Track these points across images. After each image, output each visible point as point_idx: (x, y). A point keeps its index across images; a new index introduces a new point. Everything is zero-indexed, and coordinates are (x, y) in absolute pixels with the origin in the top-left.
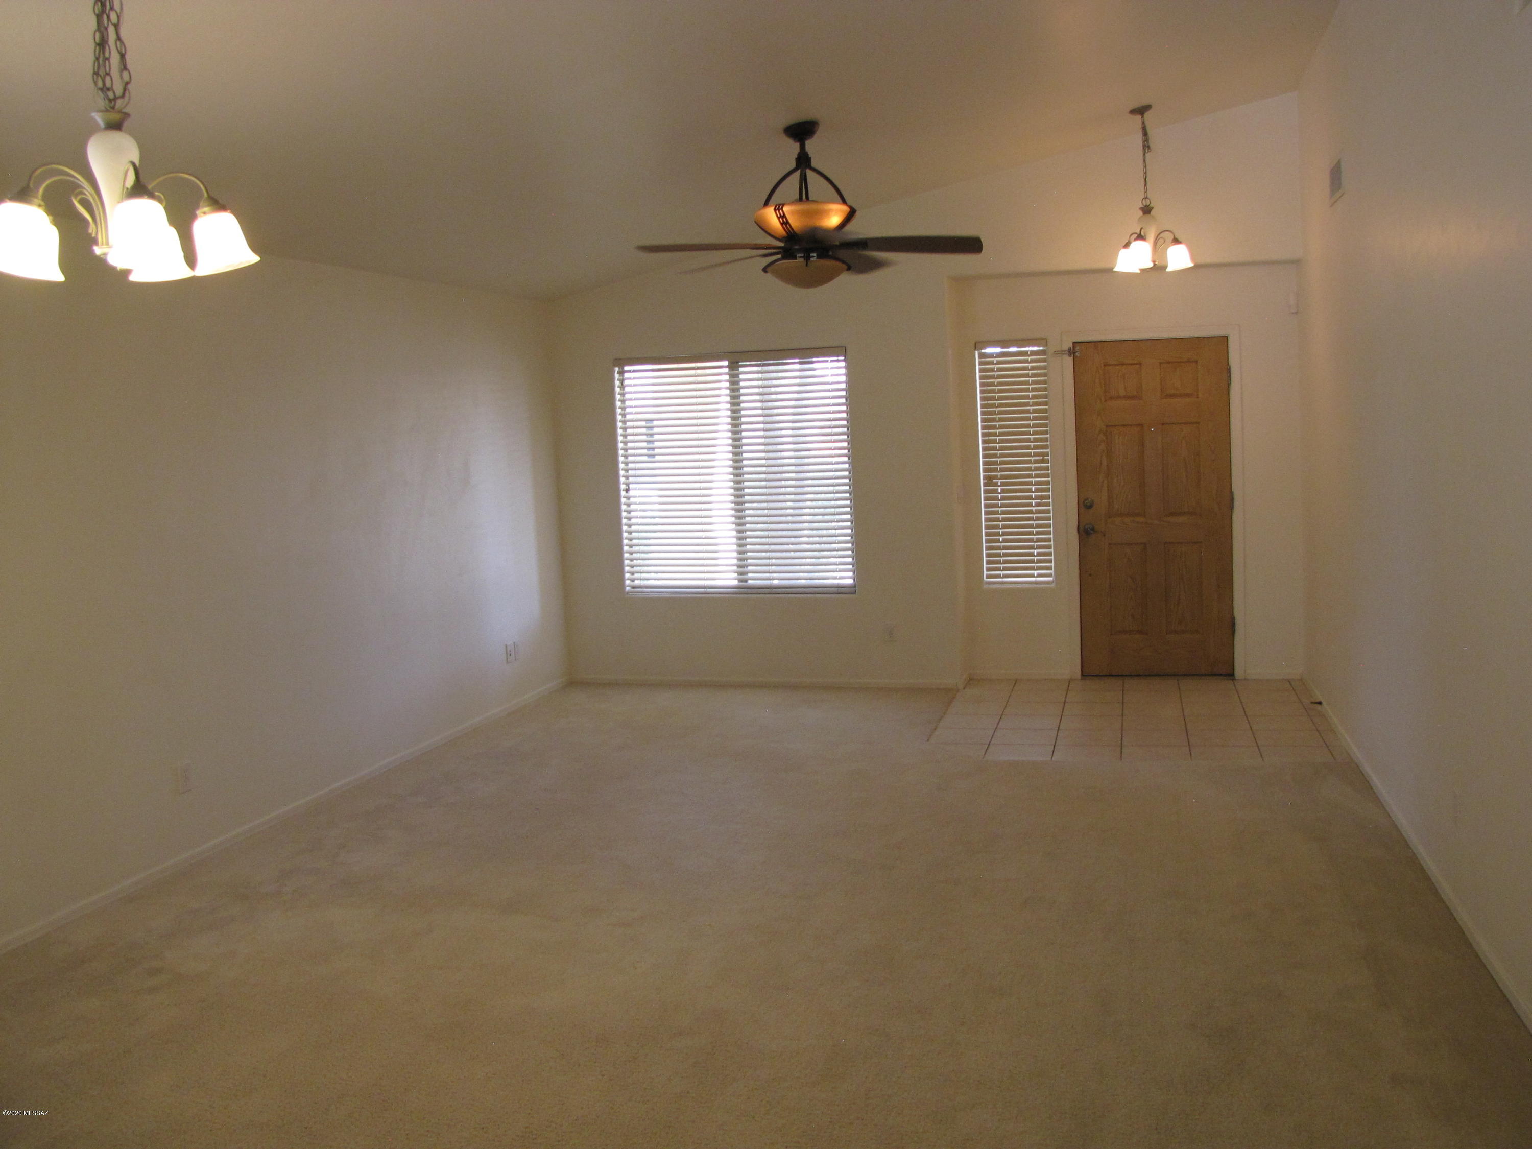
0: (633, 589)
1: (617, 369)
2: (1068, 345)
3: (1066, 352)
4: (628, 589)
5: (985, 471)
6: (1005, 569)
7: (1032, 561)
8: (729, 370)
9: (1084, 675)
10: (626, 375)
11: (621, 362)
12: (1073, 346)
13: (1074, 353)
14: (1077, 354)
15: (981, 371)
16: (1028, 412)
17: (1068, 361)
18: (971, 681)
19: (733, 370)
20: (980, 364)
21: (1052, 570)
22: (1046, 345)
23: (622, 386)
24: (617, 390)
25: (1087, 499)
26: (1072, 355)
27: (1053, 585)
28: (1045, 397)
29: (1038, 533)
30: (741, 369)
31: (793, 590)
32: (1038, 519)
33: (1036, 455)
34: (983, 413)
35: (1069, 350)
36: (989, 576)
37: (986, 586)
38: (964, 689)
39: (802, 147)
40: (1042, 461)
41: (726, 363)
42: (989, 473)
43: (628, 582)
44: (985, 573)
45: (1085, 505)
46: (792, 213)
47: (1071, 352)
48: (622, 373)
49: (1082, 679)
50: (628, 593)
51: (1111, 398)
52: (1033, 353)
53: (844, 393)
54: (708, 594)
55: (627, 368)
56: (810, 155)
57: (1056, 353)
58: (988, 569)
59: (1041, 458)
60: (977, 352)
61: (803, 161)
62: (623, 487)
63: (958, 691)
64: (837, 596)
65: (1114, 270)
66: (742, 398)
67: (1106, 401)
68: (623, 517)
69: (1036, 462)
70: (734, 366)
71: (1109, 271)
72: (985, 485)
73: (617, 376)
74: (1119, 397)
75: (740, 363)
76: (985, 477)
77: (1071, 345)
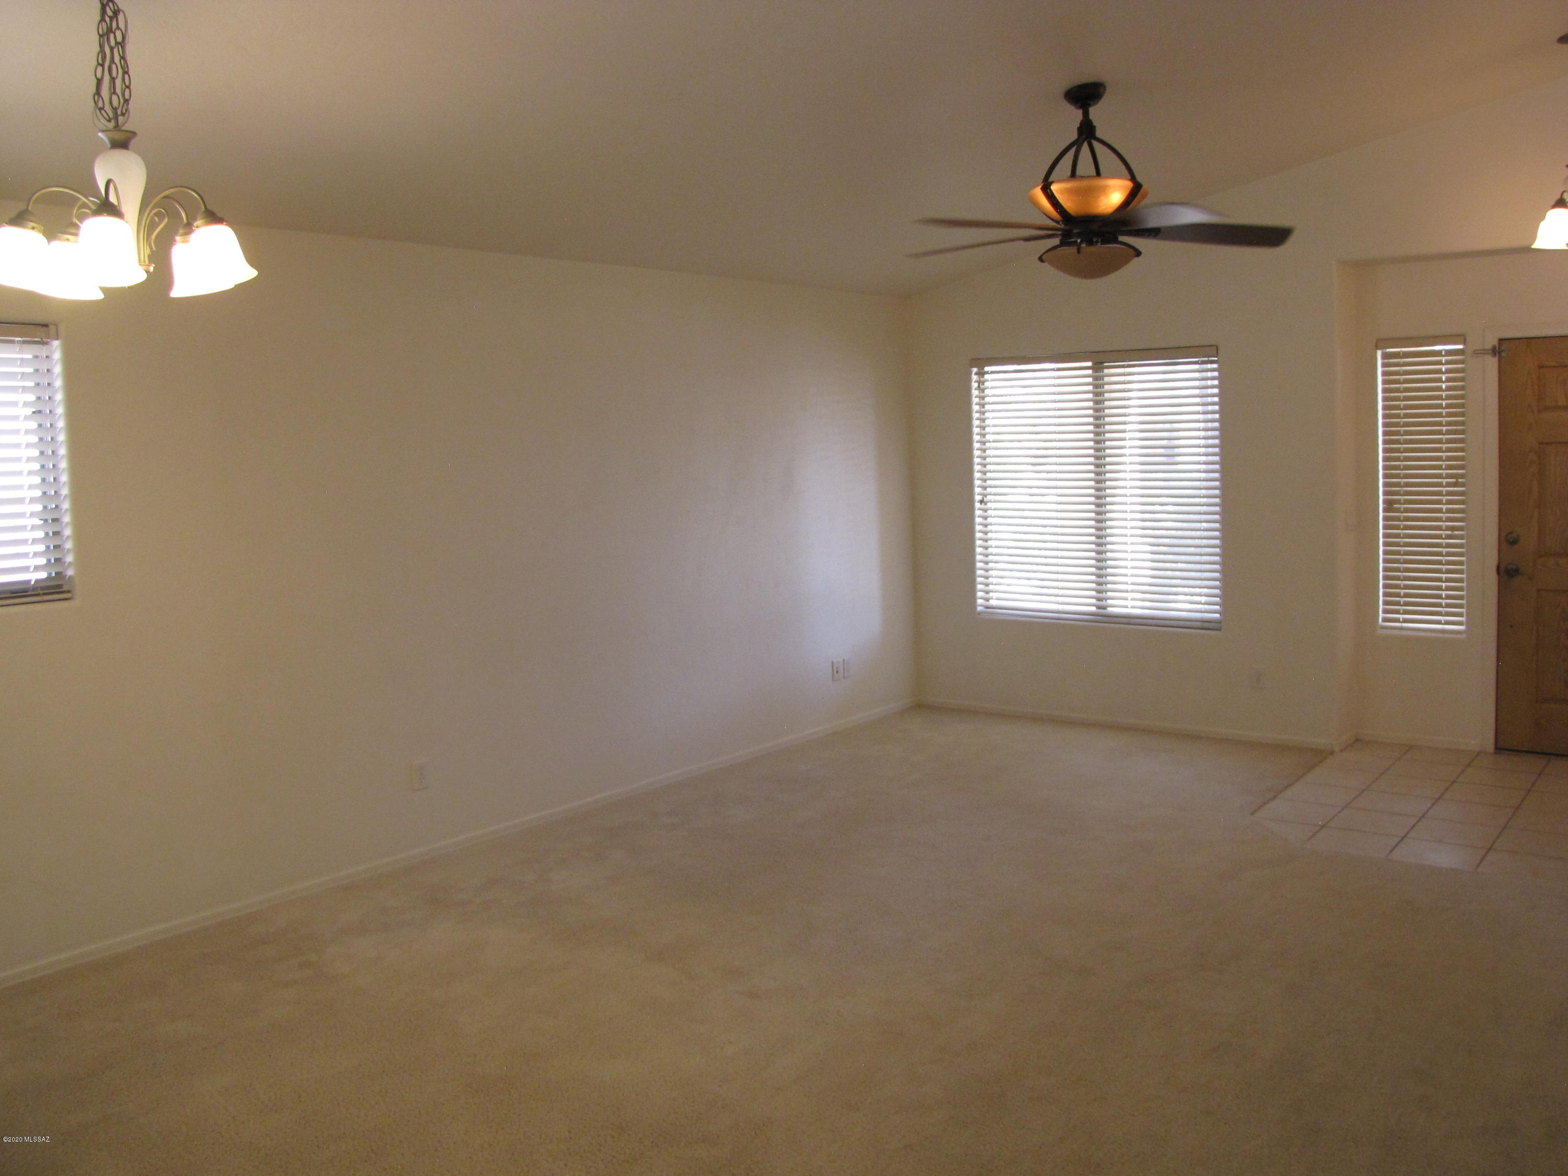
0: (986, 609)
1: (975, 370)
2: (1491, 342)
3: (1489, 352)
4: (979, 609)
5: (1385, 493)
6: (1406, 612)
7: (1440, 605)
8: (1093, 372)
9: (1499, 749)
10: (987, 377)
11: (981, 362)
12: (1499, 344)
13: (1499, 353)
14: (1503, 354)
15: (1384, 374)
16: (1439, 424)
17: (1491, 364)
18: (1358, 742)
19: (1096, 372)
20: (1384, 365)
21: (1463, 617)
22: (1464, 343)
23: (981, 389)
24: (975, 392)
25: (1511, 533)
26: (1497, 355)
27: (1463, 636)
28: (1462, 406)
29: (1448, 571)
30: (1106, 371)
31: (1156, 621)
32: (1448, 554)
33: (1449, 476)
34: (1385, 425)
35: (1494, 349)
36: (1385, 620)
37: (1379, 632)
38: (1341, 751)
39: (1086, 114)
40: (1455, 485)
41: (1089, 364)
42: (1390, 497)
43: (980, 601)
44: (1381, 615)
45: (1508, 540)
46: (1061, 192)
47: (1495, 351)
48: (981, 374)
49: (1495, 753)
50: (979, 613)
51: (1547, 409)
52: (1449, 353)
53: (1216, 399)
54: (1062, 619)
55: (987, 369)
56: (1095, 123)
57: (1476, 352)
58: (1385, 611)
59: (1454, 480)
60: (1379, 353)
61: (1087, 131)
62: (978, 498)
63: (1332, 753)
64: (1202, 631)
65: (1534, 246)
66: (1107, 403)
67: (1539, 412)
68: (977, 531)
69: (1448, 485)
70: (1098, 367)
71: (1527, 250)
72: (1385, 510)
73: (975, 378)
74: (1557, 408)
75: (1105, 364)
76: (1385, 502)
77: (1496, 343)
